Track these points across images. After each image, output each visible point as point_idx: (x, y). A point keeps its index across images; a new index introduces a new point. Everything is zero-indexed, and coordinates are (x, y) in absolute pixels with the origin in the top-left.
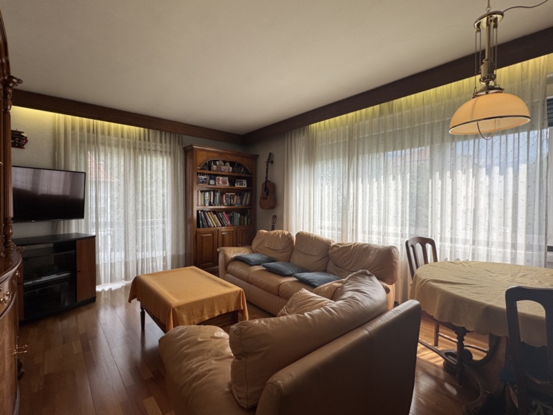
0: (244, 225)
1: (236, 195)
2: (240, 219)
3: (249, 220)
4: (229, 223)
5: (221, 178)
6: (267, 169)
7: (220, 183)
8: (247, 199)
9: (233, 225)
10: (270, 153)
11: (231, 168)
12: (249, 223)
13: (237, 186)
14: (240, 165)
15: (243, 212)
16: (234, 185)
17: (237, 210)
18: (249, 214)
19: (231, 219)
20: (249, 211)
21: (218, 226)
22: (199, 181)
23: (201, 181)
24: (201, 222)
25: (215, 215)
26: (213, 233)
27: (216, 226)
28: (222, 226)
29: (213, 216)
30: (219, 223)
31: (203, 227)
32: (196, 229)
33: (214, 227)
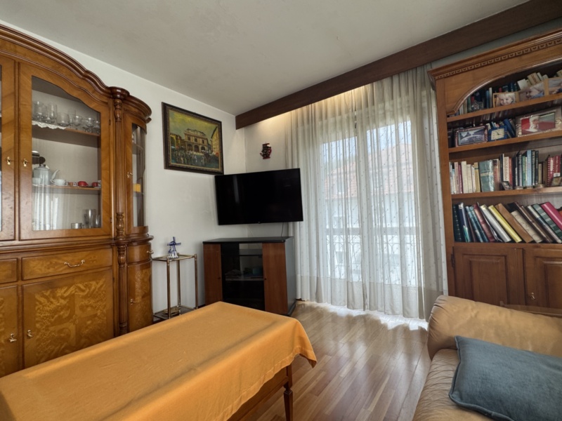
5: (532, 118)
21: (527, 240)
22: (461, 141)
23: (466, 139)
24: (466, 229)
25: (514, 213)
26: (505, 256)
27: (518, 240)
28: (544, 241)
29: (507, 214)
30: (531, 232)
31: (474, 238)
32: (453, 244)
33: (513, 241)
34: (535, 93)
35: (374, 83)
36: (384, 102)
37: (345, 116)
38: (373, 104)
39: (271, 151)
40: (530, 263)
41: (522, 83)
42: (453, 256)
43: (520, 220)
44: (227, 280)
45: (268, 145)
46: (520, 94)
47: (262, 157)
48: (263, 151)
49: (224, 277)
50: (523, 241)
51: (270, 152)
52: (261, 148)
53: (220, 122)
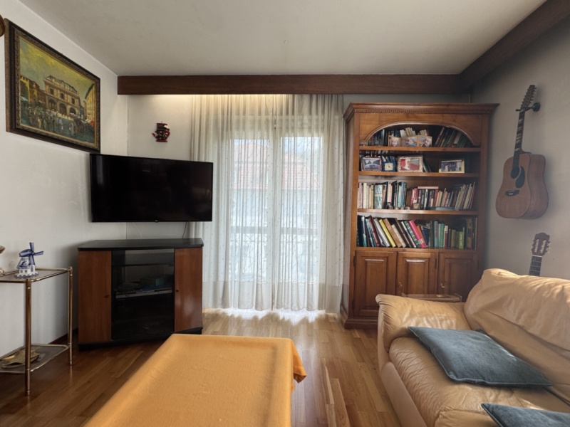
0: (456, 247)
1: (441, 189)
2: (448, 235)
3: (469, 239)
4: (422, 241)
5: (408, 159)
6: (521, 125)
7: (407, 167)
8: (465, 197)
9: (433, 247)
10: (532, 88)
11: (430, 140)
12: (469, 245)
13: (444, 171)
14: (450, 132)
15: (455, 222)
16: (438, 171)
17: (442, 219)
18: (469, 227)
19: (428, 235)
20: (470, 221)
21: (399, 246)
22: (365, 166)
23: (368, 166)
24: (365, 236)
25: (393, 226)
26: (387, 258)
27: (394, 245)
28: (407, 246)
29: (389, 227)
30: (401, 240)
31: (369, 244)
32: (355, 248)
33: (391, 246)
34: (411, 143)
35: (296, 96)
36: (303, 115)
37: (264, 117)
38: (293, 113)
39: (169, 133)
40: (400, 263)
41: (402, 132)
42: (355, 258)
43: (396, 231)
44: (117, 297)
45: (165, 126)
46: (401, 140)
47: (155, 139)
48: (157, 132)
49: (114, 294)
50: (397, 247)
51: (168, 135)
52: (154, 128)
53: (99, 79)
